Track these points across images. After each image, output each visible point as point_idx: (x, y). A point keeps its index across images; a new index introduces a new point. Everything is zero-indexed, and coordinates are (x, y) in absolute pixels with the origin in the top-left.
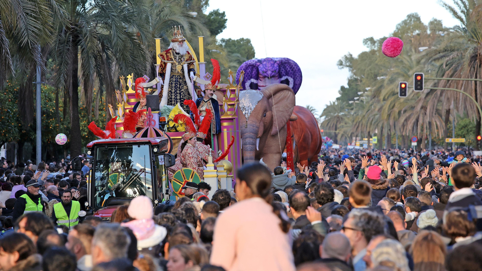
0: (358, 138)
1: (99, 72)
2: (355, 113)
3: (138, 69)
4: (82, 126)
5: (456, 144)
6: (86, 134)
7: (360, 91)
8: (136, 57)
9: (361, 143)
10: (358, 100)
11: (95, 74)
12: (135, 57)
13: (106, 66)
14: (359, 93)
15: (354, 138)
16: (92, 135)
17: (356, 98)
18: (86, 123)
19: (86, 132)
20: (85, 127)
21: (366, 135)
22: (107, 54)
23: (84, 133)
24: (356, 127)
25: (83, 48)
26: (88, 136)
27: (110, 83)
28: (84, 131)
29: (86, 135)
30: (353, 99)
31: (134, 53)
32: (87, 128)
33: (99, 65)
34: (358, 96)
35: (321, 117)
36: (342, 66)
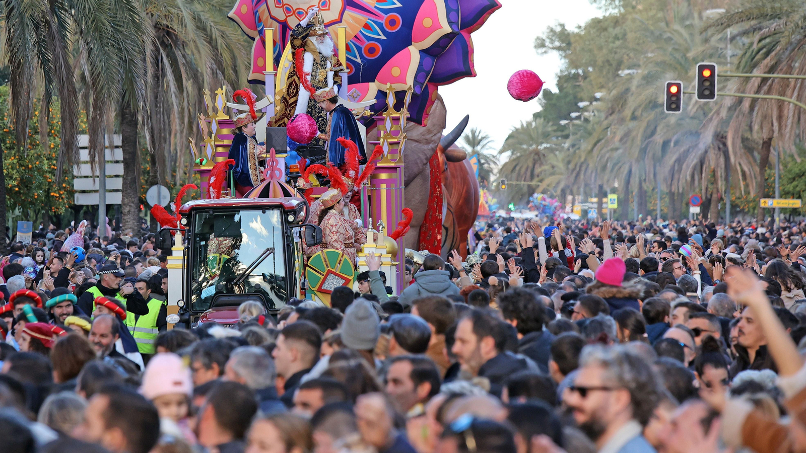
0: (579, 198)
1: (43, 55)
2: (573, 146)
3: (126, 49)
4: (8, 168)
5: (783, 210)
6: (15, 183)
7: (582, 100)
8: (120, 26)
9: (586, 208)
10: (578, 118)
11: (36, 60)
12: (118, 25)
13: (58, 43)
14: (581, 104)
15: (570, 198)
16: (27, 187)
17: (574, 115)
18: (15, 161)
19: (15, 179)
20: (12, 169)
21: (596, 190)
22: (59, 17)
23: (10, 182)
24: (574, 175)
25: (11, 6)
26: (20, 189)
27: (68, 78)
28: (11, 178)
29: (15, 186)
30: (567, 117)
31: (116, 17)
32: (18, 172)
33: (43, 41)
34: (578, 109)
35: (501, 152)
36: (544, 50)
